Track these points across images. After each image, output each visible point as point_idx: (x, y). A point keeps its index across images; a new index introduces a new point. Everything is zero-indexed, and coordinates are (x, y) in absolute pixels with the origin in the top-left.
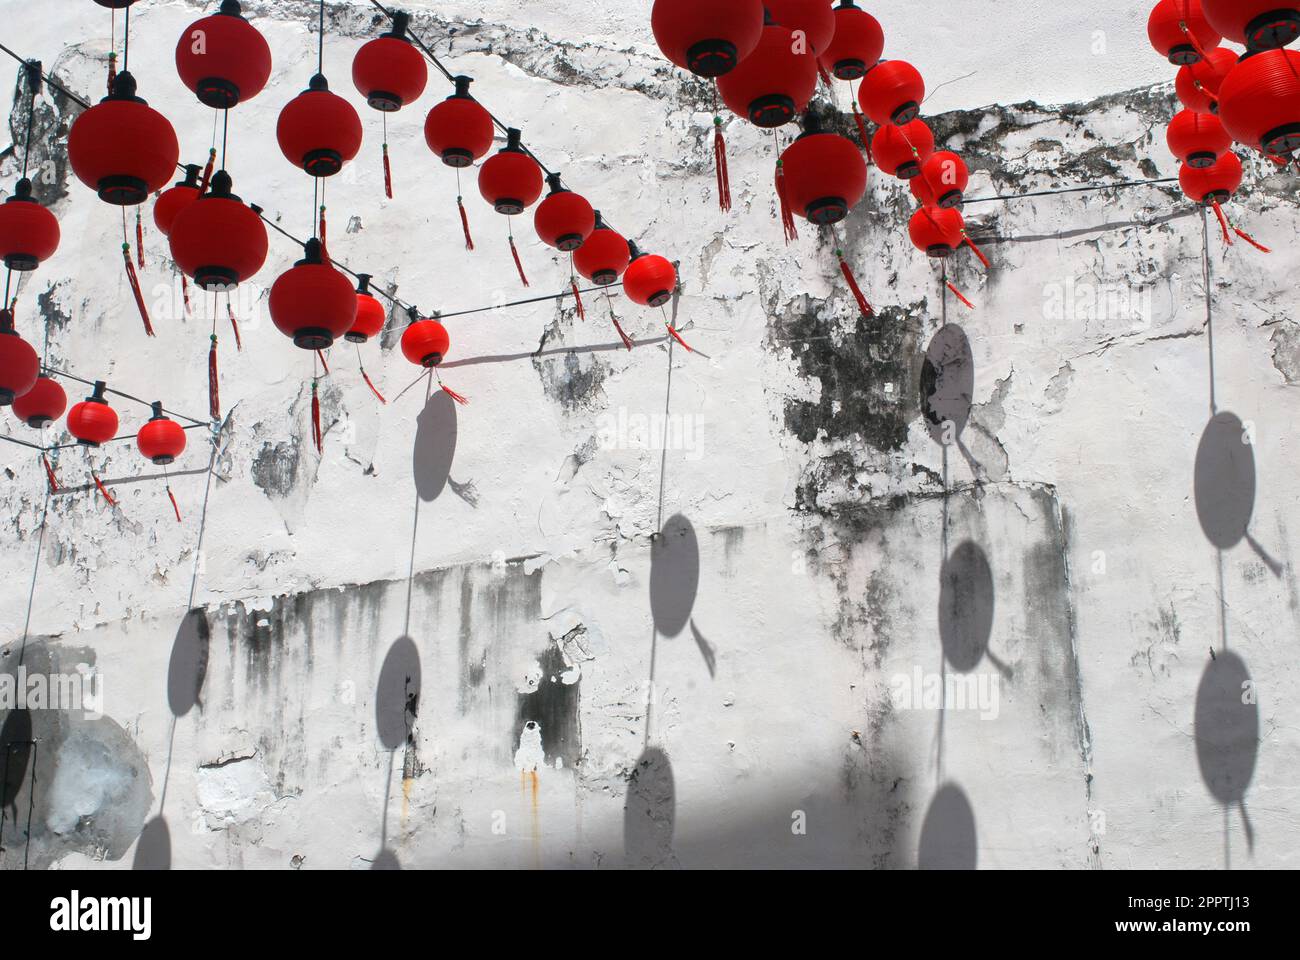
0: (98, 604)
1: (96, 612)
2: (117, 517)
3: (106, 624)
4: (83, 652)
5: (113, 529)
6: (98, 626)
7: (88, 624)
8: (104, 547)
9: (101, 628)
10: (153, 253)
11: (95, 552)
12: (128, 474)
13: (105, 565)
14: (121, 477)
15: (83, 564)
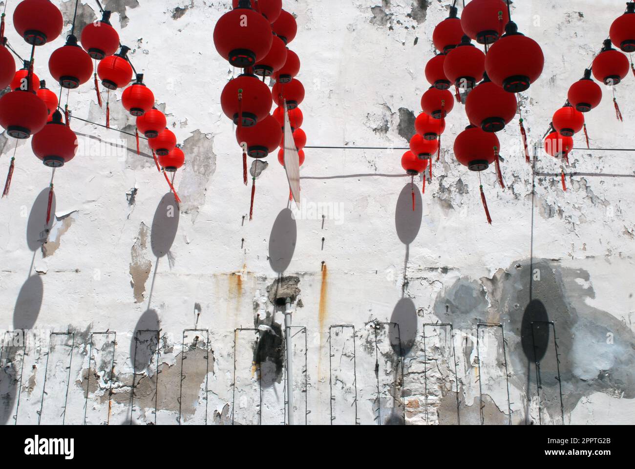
0: (585, 244)
1: (585, 249)
2: (590, 195)
3: (593, 257)
4: (579, 272)
5: (588, 202)
6: (587, 257)
7: (580, 255)
8: (583, 211)
9: (590, 259)
10: (585, 48)
11: (577, 213)
12: (593, 171)
13: (586, 222)
14: (587, 172)
15: (570, 219)
